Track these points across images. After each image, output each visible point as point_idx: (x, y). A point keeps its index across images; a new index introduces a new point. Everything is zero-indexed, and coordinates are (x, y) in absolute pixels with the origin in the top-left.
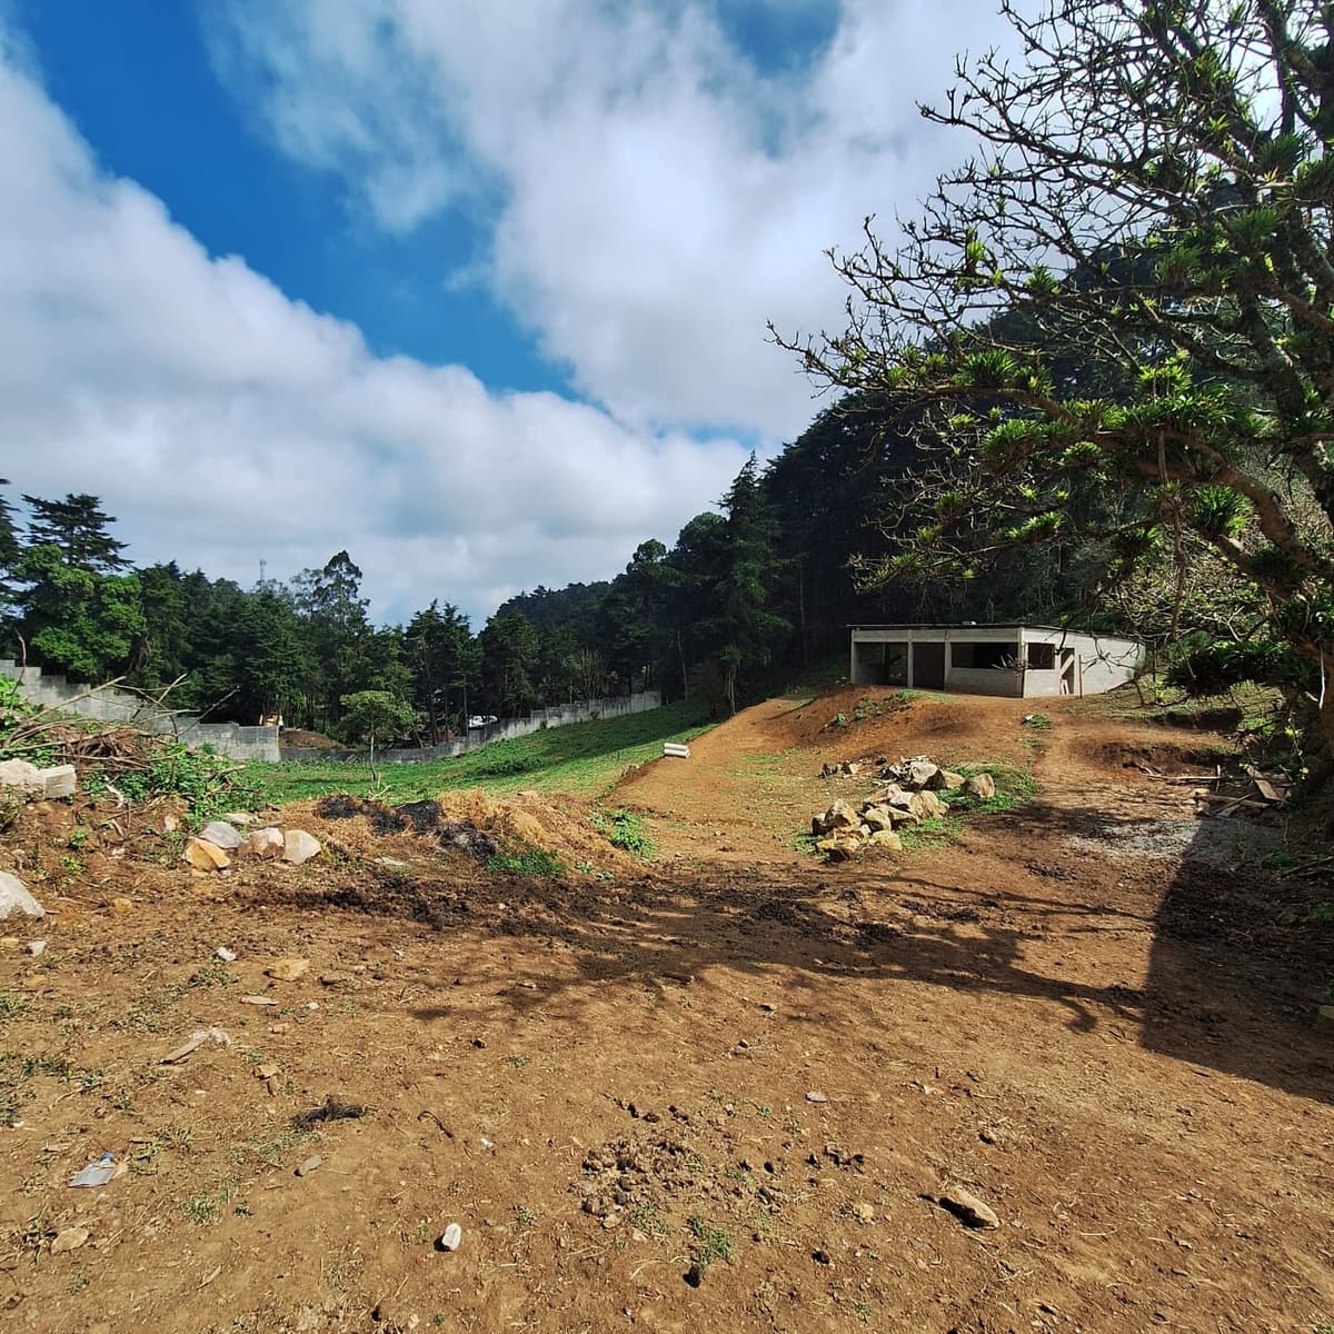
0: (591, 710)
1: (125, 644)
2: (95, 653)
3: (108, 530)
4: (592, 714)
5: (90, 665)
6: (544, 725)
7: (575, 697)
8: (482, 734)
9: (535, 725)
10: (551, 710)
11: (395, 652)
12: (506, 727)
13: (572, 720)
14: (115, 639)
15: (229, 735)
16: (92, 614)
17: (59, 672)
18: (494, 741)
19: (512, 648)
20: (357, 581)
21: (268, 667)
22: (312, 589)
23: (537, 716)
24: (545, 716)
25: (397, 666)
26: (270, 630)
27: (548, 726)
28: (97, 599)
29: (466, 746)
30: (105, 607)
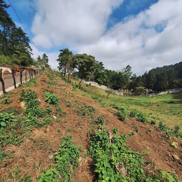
0: (180, 90)
1: (106, 80)
2: (103, 81)
3: (103, 66)
4: (180, 91)
5: (102, 82)
6: (168, 92)
7: (176, 88)
8: (155, 93)
9: (167, 92)
10: (170, 90)
11: (141, 80)
12: (160, 92)
13: (175, 92)
14: (105, 79)
15: (117, 91)
16: (102, 76)
17: (99, 83)
18: (158, 95)
19: (163, 79)
20: (131, 69)
21: (122, 82)
22: (124, 71)
23: (167, 91)
24: (169, 91)
25: (141, 82)
26: (121, 77)
27: (170, 93)
28: (103, 74)
29: (152, 95)
30: (104, 75)
